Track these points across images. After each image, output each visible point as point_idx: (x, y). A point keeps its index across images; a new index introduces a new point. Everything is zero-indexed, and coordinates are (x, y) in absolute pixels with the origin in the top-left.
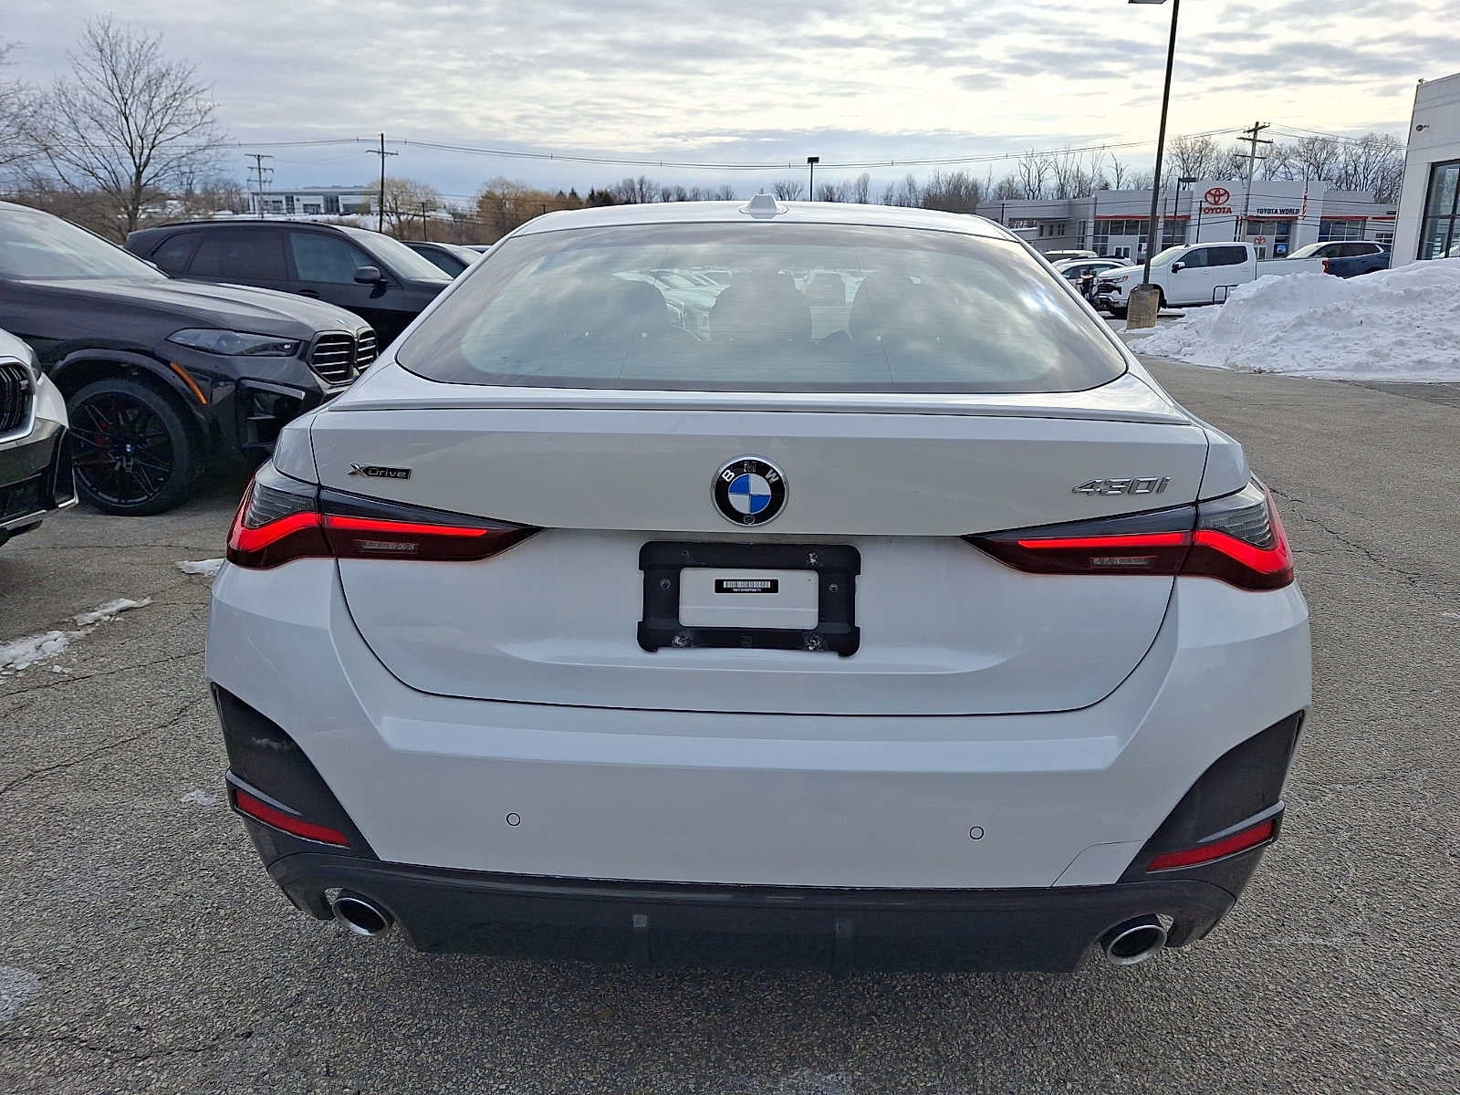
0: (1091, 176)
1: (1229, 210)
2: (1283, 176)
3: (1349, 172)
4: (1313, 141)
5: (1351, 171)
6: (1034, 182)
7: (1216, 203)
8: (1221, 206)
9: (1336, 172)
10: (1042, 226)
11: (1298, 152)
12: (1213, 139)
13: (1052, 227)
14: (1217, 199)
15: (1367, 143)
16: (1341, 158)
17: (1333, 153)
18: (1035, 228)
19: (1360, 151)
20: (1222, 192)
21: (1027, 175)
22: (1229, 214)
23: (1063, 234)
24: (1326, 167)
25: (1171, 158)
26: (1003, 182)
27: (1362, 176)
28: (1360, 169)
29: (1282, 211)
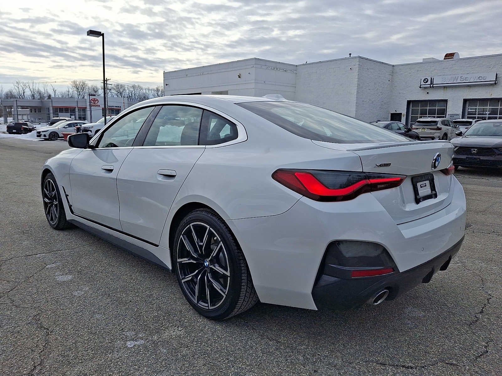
0: (44, 92)
1: (99, 106)
2: (111, 95)
3: (130, 96)
4: (118, 85)
5: (131, 95)
6: (21, 92)
7: (95, 103)
8: (96, 104)
9: (126, 95)
10: (31, 109)
11: (114, 88)
12: (86, 82)
13: (35, 109)
14: (95, 102)
15: (134, 87)
16: (127, 91)
17: (124, 90)
18: (28, 110)
19: (132, 89)
20: (96, 100)
21: (18, 90)
22: (99, 107)
23: (40, 112)
24: (123, 94)
25: (73, 87)
26: (7, 92)
27: (134, 97)
28: (133, 95)
29: (116, 107)
